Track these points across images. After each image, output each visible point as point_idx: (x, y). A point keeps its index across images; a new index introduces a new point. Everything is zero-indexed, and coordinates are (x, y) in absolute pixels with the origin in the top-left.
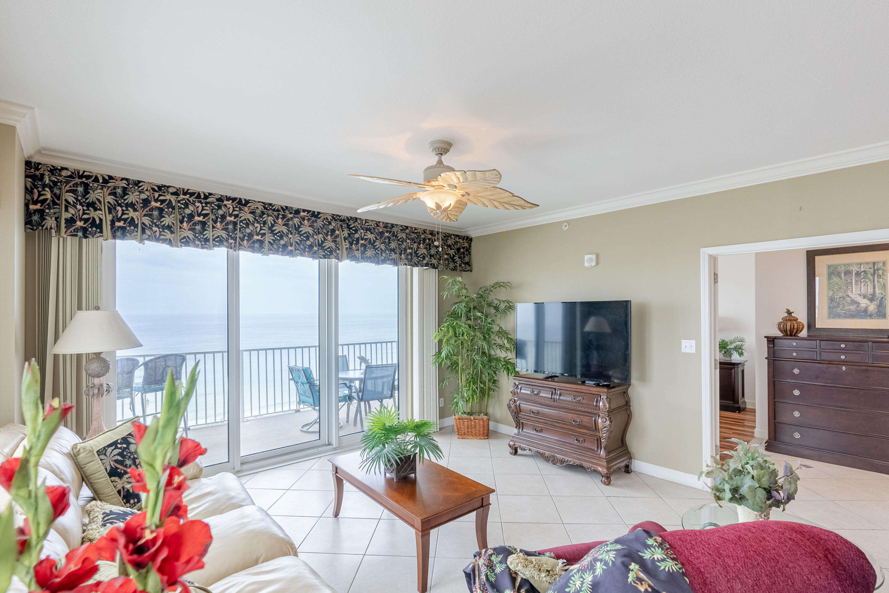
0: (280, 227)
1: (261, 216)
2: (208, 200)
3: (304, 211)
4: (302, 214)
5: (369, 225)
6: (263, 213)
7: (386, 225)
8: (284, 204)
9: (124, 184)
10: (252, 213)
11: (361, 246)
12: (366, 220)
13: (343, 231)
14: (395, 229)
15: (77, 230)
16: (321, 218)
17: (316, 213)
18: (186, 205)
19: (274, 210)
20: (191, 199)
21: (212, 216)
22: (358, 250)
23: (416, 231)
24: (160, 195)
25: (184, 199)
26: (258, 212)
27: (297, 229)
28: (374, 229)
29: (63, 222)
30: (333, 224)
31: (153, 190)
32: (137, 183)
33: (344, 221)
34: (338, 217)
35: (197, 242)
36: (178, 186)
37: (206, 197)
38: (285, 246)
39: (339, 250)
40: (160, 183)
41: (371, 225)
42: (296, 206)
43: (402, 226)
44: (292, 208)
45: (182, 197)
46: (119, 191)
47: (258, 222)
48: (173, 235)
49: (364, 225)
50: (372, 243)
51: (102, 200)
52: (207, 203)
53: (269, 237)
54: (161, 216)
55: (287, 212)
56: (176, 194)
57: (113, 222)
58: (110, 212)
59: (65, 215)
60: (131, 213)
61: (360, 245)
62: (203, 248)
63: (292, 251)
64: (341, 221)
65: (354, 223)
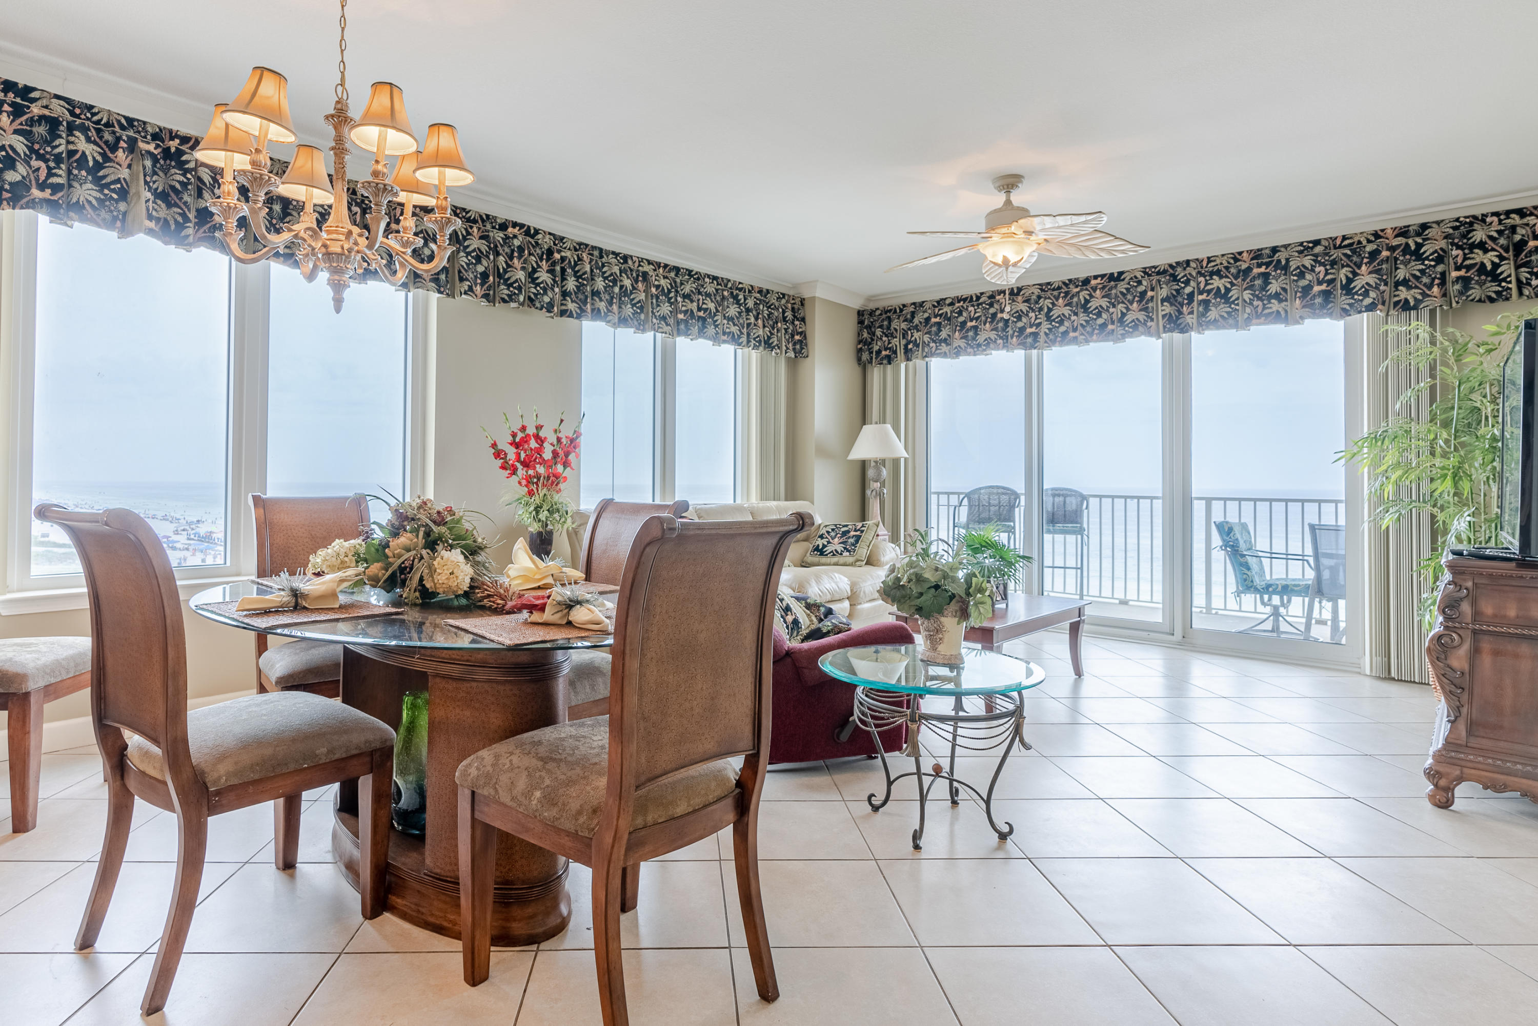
0: (1061, 309)
1: (1037, 302)
2: (980, 301)
3: (1096, 277)
4: (1093, 282)
5: (1217, 265)
6: (1039, 297)
7: (1257, 255)
8: (1065, 278)
9: (912, 309)
10: (1027, 301)
11: (1199, 304)
12: (1208, 258)
13: (1161, 288)
14: (1282, 256)
15: (882, 359)
16: (1127, 280)
17: (1116, 275)
18: (960, 313)
19: (1054, 290)
20: (965, 306)
21: (983, 318)
22: (1192, 313)
23: (1346, 242)
24: (939, 310)
25: (958, 307)
26: (1034, 297)
27: (1085, 307)
28: (1227, 268)
29: (874, 353)
30: (1144, 283)
31: (934, 306)
32: (922, 304)
33: (1165, 272)
34: (1153, 270)
35: (969, 350)
36: (952, 296)
37: (978, 298)
38: (1065, 333)
39: (1152, 320)
40: (938, 298)
41: (1221, 264)
42: (1082, 275)
43: (1301, 244)
44: (1077, 279)
45: (957, 305)
46: (909, 316)
47: (1033, 311)
48: (949, 347)
49: (1206, 267)
50: (1223, 296)
51: (898, 328)
52: (978, 305)
53: (1045, 326)
54: (940, 330)
55: (1071, 286)
56: (952, 304)
57: (906, 346)
58: (904, 338)
59: (876, 348)
60: (917, 335)
61: (1195, 303)
62: (975, 355)
63: (1076, 338)
64: (1159, 273)
65: (1185, 269)
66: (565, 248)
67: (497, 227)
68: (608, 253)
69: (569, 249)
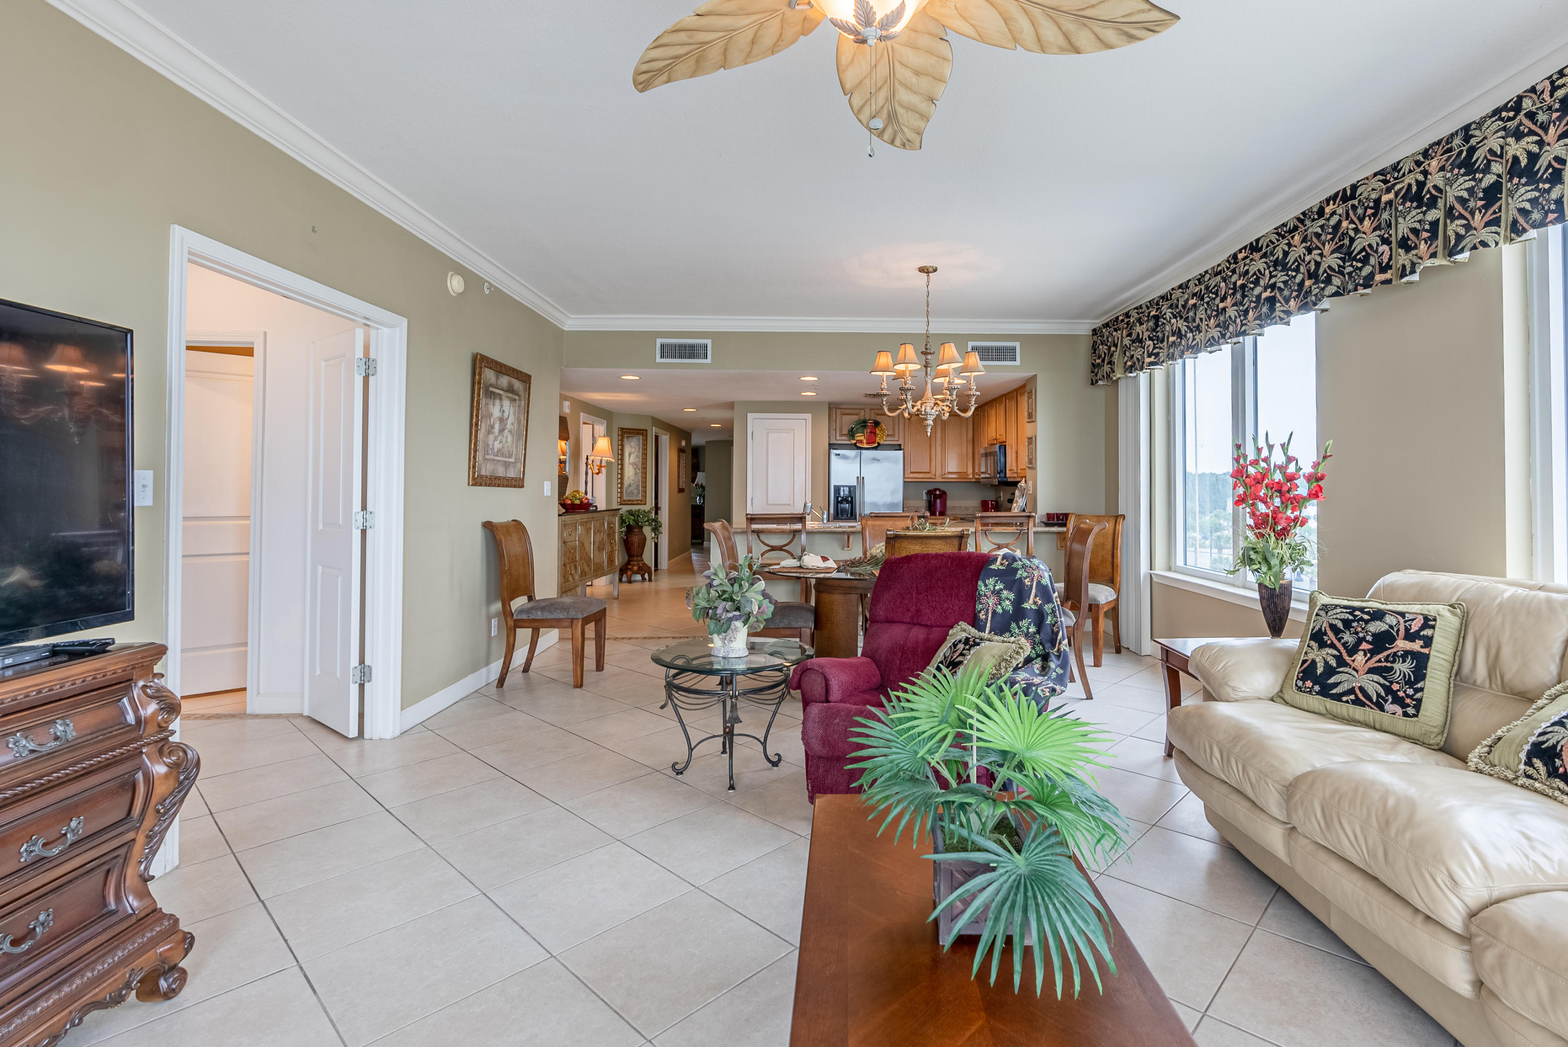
66: (1404, 175)
67: (1316, 217)
68: (1480, 124)
69: (1410, 171)
